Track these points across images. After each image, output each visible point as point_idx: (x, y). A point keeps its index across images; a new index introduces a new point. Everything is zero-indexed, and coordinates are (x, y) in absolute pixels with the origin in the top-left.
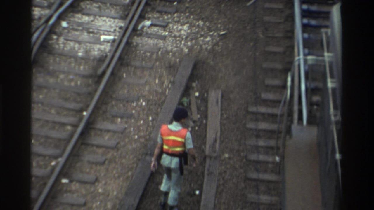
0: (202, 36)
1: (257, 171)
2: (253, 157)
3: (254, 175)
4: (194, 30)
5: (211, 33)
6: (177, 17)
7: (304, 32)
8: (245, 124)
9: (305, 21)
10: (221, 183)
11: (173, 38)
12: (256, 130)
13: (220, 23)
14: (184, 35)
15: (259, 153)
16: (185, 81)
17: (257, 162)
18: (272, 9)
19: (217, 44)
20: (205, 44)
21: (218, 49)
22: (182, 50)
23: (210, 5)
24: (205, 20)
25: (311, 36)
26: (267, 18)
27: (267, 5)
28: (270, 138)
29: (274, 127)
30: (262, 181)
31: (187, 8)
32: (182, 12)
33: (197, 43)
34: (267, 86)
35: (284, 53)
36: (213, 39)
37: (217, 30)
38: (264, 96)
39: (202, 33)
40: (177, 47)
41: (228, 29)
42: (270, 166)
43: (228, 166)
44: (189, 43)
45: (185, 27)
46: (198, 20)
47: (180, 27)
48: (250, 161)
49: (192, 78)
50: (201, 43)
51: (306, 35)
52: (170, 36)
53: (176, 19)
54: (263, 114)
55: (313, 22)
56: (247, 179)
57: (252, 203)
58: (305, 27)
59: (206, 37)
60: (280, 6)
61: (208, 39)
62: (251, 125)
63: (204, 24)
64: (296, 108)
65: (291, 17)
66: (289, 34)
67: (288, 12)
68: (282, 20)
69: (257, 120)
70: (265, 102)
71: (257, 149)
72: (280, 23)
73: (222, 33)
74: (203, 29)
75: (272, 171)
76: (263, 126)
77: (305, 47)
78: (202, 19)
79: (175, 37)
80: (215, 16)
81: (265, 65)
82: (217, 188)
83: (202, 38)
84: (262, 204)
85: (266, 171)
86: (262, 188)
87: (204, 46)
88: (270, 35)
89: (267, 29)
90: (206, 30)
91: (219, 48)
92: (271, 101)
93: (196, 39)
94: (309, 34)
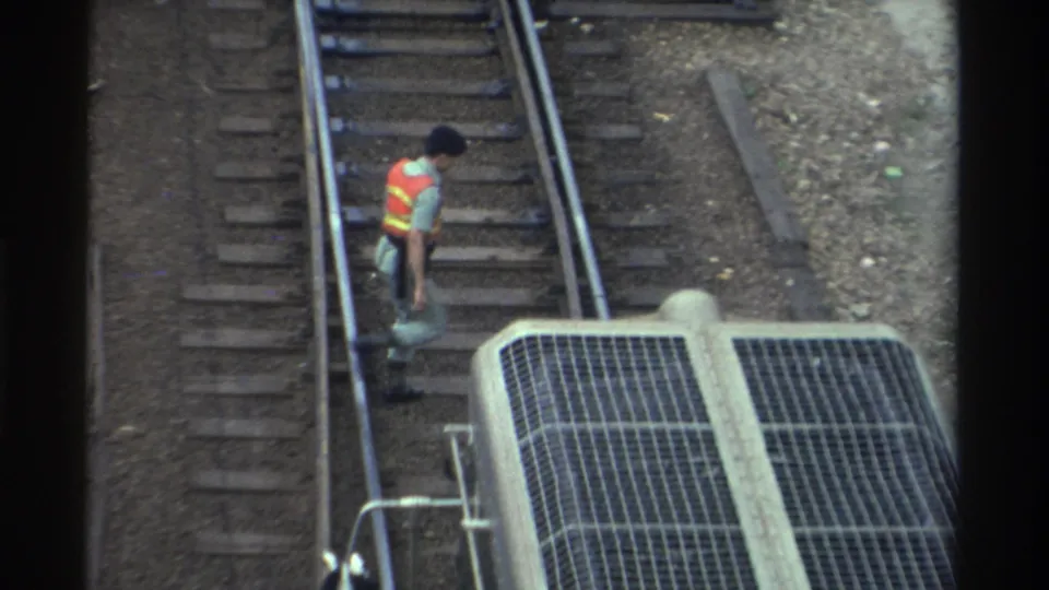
1: (220, 464)
2: (208, 427)
3: (211, 478)
7: (326, 71)
8: (176, 337)
9: (328, 41)
12: (209, 349)
15: (221, 413)
17: (221, 440)
25: (348, 82)
27: (214, 2)
28: (252, 370)
29: (262, 338)
30: (238, 492)
34: (234, 226)
35: (275, 134)
41: (105, 76)
43: (134, 459)
51: (333, 82)
54: (226, 304)
55: (351, 44)
56: (193, 491)
57: (214, 556)
58: (328, 58)
62: (194, 339)
64: (319, 281)
65: (289, 33)
66: (285, 82)
67: (275, 18)
68: (262, 43)
69: (209, 323)
70: (230, 271)
71: (215, 404)
72: (256, 51)
73: (90, 87)
75: (265, 463)
76: (232, 337)
77: (331, 114)
81: (226, 170)
84: (241, 557)
85: (244, 466)
86: (239, 511)
88: (235, 86)
89: (220, 71)
92: (246, 266)
94: (341, 78)
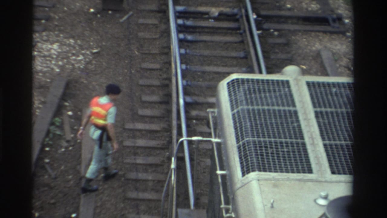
0: (74, 55)
1: (136, 189)
3: (133, 195)
4: (65, 49)
5: (83, 52)
6: (46, 36)
7: (180, 47)
8: (122, 142)
9: (181, 36)
10: (99, 204)
11: (43, 58)
12: (134, 147)
13: (92, 41)
14: (55, 54)
15: (137, 171)
16: (56, 101)
17: (137, 180)
18: (147, 25)
19: (90, 62)
20: (77, 63)
21: (91, 67)
22: (52, 69)
23: (80, 22)
24: (76, 38)
25: (188, 51)
26: (141, 34)
27: (141, 21)
28: (149, 155)
29: (152, 143)
30: (143, 200)
31: (57, 26)
32: (50, 31)
33: (68, 63)
34: (144, 102)
35: (161, 69)
36: (85, 59)
37: (90, 48)
38: (142, 112)
39: (74, 52)
40: (47, 67)
41: (101, 47)
42: (150, 184)
44: (60, 63)
45: (55, 46)
46: (68, 38)
47: (50, 46)
48: (128, 180)
49: (64, 97)
50: (73, 62)
51: (183, 51)
52: (40, 56)
53: (45, 38)
54: (140, 131)
55: (189, 37)
56: (126, 199)
58: (182, 43)
59: (78, 56)
60: (155, 22)
61: (81, 58)
62: (128, 143)
63: (76, 43)
64: (174, 123)
65: (167, 33)
66: (166, 51)
67: (163, 27)
68: (157, 36)
69: (134, 137)
70: (143, 119)
71: (135, 167)
72: (155, 39)
73: (95, 51)
74: (74, 48)
75: (152, 190)
76: (141, 142)
77: (181, 63)
78: (73, 37)
79: (45, 56)
80: (87, 33)
81: (141, 82)
82: (95, 209)
83: (74, 57)
85: (145, 190)
86: (143, 207)
87: (76, 66)
88: (147, 52)
89: (142, 46)
90: (77, 48)
91: (93, 67)
92: (147, 117)
93: (68, 58)
94: (186, 50)
